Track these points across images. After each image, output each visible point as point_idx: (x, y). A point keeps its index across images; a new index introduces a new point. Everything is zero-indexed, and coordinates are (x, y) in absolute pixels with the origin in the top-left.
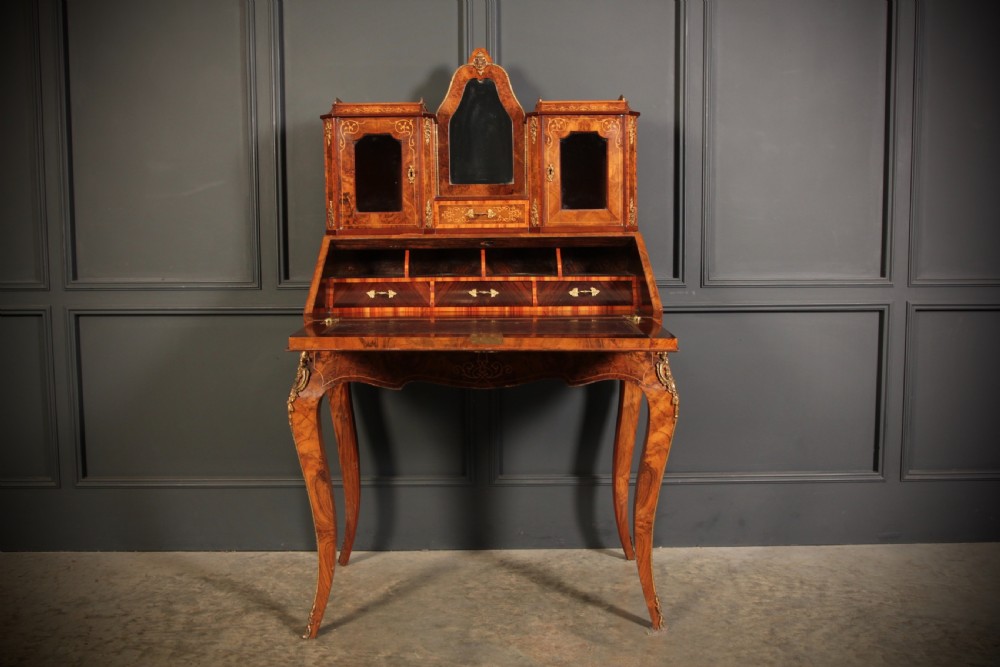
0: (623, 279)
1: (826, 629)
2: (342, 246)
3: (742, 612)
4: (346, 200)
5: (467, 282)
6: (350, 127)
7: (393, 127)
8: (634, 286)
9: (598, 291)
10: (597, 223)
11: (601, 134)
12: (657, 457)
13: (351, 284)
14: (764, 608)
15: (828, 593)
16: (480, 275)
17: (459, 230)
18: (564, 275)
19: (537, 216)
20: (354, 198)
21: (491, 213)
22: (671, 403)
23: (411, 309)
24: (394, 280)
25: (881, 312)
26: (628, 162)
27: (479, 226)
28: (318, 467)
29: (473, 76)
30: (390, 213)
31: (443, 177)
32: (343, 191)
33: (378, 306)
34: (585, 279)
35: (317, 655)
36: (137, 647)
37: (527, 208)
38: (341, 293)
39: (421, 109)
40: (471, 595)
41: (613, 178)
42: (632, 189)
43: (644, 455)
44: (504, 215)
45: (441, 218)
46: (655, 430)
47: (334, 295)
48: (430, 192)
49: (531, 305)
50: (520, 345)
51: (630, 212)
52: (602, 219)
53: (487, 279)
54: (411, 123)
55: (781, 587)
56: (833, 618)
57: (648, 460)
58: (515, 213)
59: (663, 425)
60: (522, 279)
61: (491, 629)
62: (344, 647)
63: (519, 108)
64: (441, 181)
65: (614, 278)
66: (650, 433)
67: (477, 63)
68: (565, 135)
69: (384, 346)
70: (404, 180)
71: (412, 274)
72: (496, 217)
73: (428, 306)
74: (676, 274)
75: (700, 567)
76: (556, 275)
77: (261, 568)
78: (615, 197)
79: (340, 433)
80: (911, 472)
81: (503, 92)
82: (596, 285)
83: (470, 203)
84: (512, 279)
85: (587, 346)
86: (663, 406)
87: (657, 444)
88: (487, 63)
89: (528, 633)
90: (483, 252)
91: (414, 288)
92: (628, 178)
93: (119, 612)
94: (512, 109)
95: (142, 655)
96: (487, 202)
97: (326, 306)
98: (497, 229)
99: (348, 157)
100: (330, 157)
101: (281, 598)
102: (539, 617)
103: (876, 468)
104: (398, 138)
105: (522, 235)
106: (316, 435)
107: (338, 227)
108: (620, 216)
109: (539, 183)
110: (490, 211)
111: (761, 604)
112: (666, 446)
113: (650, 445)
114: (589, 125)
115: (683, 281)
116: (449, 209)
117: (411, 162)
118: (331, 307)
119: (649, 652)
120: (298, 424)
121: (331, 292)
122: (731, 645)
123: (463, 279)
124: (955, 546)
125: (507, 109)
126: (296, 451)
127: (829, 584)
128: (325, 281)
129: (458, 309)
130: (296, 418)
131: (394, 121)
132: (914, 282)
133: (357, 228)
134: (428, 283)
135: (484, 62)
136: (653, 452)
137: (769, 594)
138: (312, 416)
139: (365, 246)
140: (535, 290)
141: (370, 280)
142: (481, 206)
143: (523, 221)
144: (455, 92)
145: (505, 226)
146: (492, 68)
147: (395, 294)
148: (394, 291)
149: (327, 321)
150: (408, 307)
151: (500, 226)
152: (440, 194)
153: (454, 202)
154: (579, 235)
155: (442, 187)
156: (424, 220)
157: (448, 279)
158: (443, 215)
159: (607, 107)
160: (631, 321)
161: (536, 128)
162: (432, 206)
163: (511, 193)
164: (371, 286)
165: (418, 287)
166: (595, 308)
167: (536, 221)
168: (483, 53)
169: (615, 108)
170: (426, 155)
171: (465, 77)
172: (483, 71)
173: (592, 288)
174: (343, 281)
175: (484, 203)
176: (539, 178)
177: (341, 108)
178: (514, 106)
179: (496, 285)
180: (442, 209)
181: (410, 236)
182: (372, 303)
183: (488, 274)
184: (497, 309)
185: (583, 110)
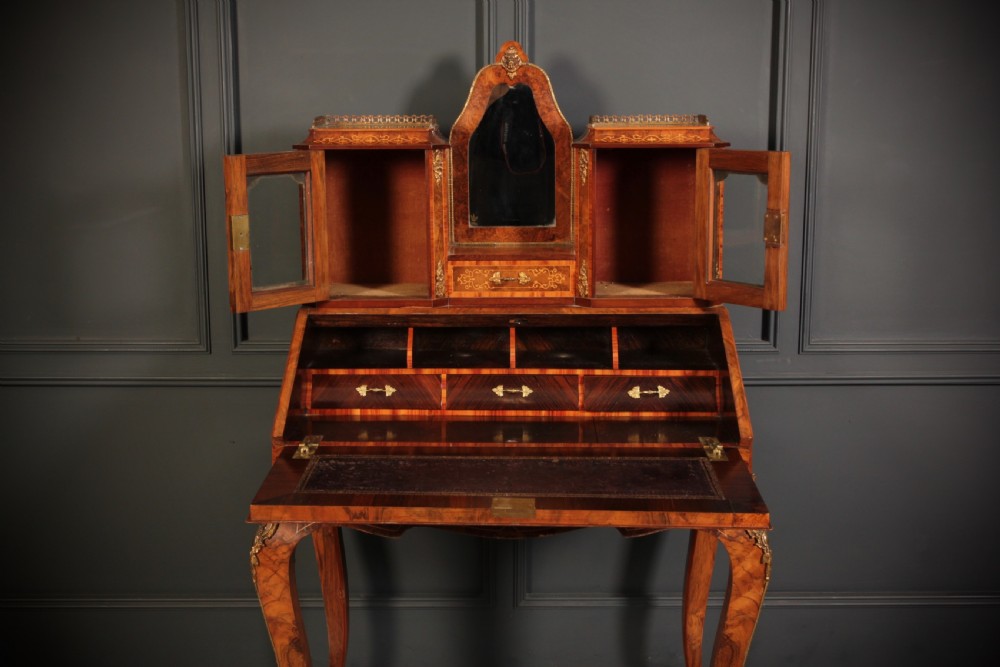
0: (701, 373)
2: (324, 323)
5: (490, 376)
8: (717, 382)
9: (667, 391)
12: (741, 628)
13: (336, 376)
16: (507, 365)
17: (480, 302)
18: (622, 366)
19: (586, 283)
21: (523, 277)
22: (761, 562)
23: (416, 412)
24: (393, 372)
27: (507, 294)
28: (292, 634)
29: (502, 80)
31: (460, 218)
33: (371, 408)
34: (650, 373)
37: (572, 270)
38: (321, 390)
39: (431, 138)
43: (722, 625)
44: (542, 279)
45: (456, 284)
46: (739, 595)
47: (313, 390)
48: (442, 249)
49: (575, 408)
50: (558, 520)
53: (518, 372)
57: (728, 631)
58: (562, 279)
59: (750, 588)
60: (565, 372)
63: (564, 124)
64: (456, 223)
65: (688, 372)
66: (732, 598)
67: (507, 63)
69: (377, 518)
71: (417, 364)
72: (531, 283)
73: (438, 408)
76: (610, 366)
79: (322, 552)
81: (542, 103)
82: (665, 382)
83: (496, 263)
84: (551, 372)
85: (648, 522)
86: (750, 564)
87: (740, 612)
88: (521, 63)
90: (513, 331)
91: (421, 384)
94: (554, 126)
96: (518, 262)
97: (302, 407)
98: (533, 299)
105: (565, 311)
106: (288, 595)
109: (590, 240)
110: (522, 275)
112: (752, 615)
113: (731, 613)
115: (775, 344)
116: (467, 271)
118: (309, 407)
120: (264, 581)
121: (309, 386)
123: (485, 371)
125: (547, 125)
126: (262, 614)
128: (300, 371)
129: (479, 413)
130: (262, 573)
134: (439, 376)
135: (516, 61)
136: (736, 621)
138: (283, 572)
139: (354, 323)
140: (580, 388)
141: (361, 372)
142: (511, 268)
143: (566, 288)
144: (476, 102)
145: (543, 295)
146: (527, 69)
147: (394, 390)
148: (393, 386)
149: (302, 450)
150: (412, 409)
151: (535, 296)
152: (456, 240)
153: (474, 262)
154: (643, 311)
155: (458, 230)
156: (434, 289)
157: (465, 371)
158: (459, 279)
159: (686, 134)
160: (709, 455)
161: (587, 165)
162: (444, 268)
163: (552, 240)
164: (362, 380)
165: (424, 382)
166: (663, 414)
167: (584, 288)
168: (515, 48)
169: (695, 138)
170: (436, 199)
171: (490, 82)
172: (515, 74)
173: (660, 387)
174: (325, 372)
175: (515, 264)
176: (589, 231)
177: (321, 136)
178: (558, 121)
179: (530, 381)
180: (458, 271)
181: (415, 310)
182: (363, 403)
183: (518, 366)
184: (530, 413)
185: (652, 140)
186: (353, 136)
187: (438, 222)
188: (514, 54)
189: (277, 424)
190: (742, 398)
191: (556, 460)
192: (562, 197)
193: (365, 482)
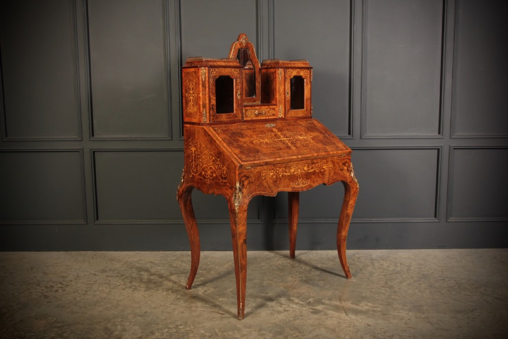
1: (408, 282)
3: (374, 275)
4: (213, 108)
6: (214, 72)
7: (231, 72)
12: (351, 210)
14: (383, 274)
15: (411, 268)
20: (216, 107)
25: (438, 149)
30: (230, 114)
32: (212, 104)
35: (203, 291)
36: (130, 287)
40: (263, 269)
54: (238, 71)
55: (392, 266)
56: (412, 278)
61: (272, 281)
62: (213, 287)
70: (235, 98)
75: (359, 258)
77: (174, 258)
80: (451, 218)
89: (287, 283)
93: (119, 275)
95: (134, 290)
99: (213, 87)
101: (185, 270)
102: (292, 277)
103: (435, 217)
104: (232, 77)
107: (210, 122)
111: (383, 272)
115: (352, 136)
117: (238, 89)
119: (336, 290)
122: (369, 287)
124: (469, 250)
127: (412, 265)
131: (231, 70)
132: (453, 137)
137: (386, 268)
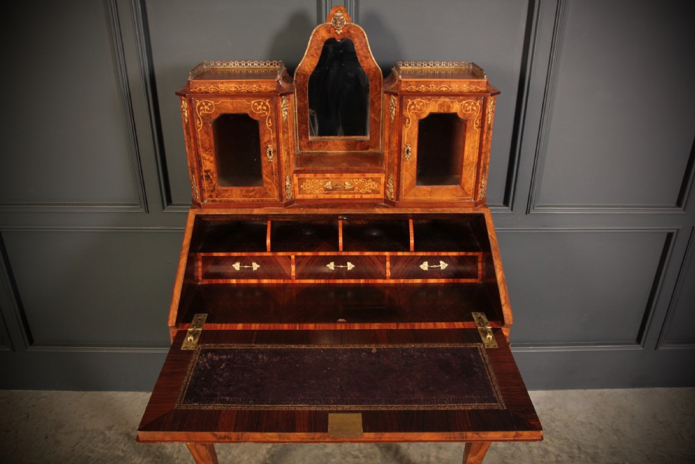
2: (208, 219)
4: (208, 177)
5: (325, 256)
6: (206, 107)
7: (249, 107)
8: (480, 259)
9: (446, 265)
10: (449, 198)
11: (461, 116)
13: (218, 257)
16: (337, 249)
17: (317, 203)
18: (417, 249)
19: (392, 190)
20: (215, 175)
21: (348, 185)
23: (274, 281)
24: (257, 254)
25: (670, 235)
26: (484, 142)
27: (337, 196)
30: (251, 188)
31: (303, 134)
32: (204, 168)
33: (243, 278)
34: (436, 254)
37: (383, 180)
38: (209, 265)
39: (279, 87)
41: (468, 159)
42: (485, 167)
44: (361, 186)
45: (300, 189)
47: (203, 266)
48: (289, 167)
49: (385, 278)
51: (481, 187)
52: (453, 195)
53: (344, 254)
54: (267, 104)
58: (372, 185)
60: (377, 253)
63: (377, 69)
64: (300, 137)
65: (462, 254)
67: (336, 23)
68: (424, 116)
69: (238, 439)
70: (264, 159)
71: (274, 249)
72: (353, 189)
73: (289, 278)
74: (506, 203)
76: (408, 250)
78: (468, 175)
81: (361, 52)
82: (445, 259)
83: (328, 175)
84: (367, 254)
85: (450, 438)
88: (345, 23)
91: (277, 262)
92: (483, 157)
94: (369, 70)
96: (344, 175)
97: (196, 278)
98: (355, 199)
99: (205, 136)
100: (188, 133)
104: (256, 118)
105: (378, 211)
107: (202, 201)
108: (471, 193)
109: (396, 161)
110: (346, 183)
114: (449, 107)
115: (512, 209)
116: (307, 181)
117: (269, 141)
118: (200, 279)
121: (200, 264)
123: (322, 254)
125: (364, 69)
129: (318, 281)
131: (250, 101)
133: (221, 201)
134: (290, 257)
135: (342, 22)
139: (229, 219)
140: (388, 264)
141: (235, 254)
142: (339, 178)
143: (378, 192)
144: (312, 51)
145: (361, 197)
146: (350, 27)
147: (258, 266)
148: (258, 263)
149: (189, 339)
150: (272, 279)
151: (356, 197)
152: (300, 149)
153: (313, 175)
154: (432, 211)
155: (302, 143)
156: (284, 195)
157: (307, 254)
158: (302, 186)
159: (469, 85)
160: (483, 339)
161: (396, 107)
162: (291, 180)
163: (367, 149)
164: (235, 260)
165: (279, 260)
166: (443, 281)
167: (391, 194)
168: (341, 11)
169: (476, 89)
170: (284, 133)
171: (323, 37)
172: (341, 31)
173: (441, 262)
174: (210, 254)
175: (341, 176)
176: (396, 155)
177: (196, 85)
178: (373, 66)
179: (353, 260)
180: (301, 181)
181: (271, 210)
182: (237, 275)
183: (345, 249)
184: (352, 281)
185: (444, 89)
186: (220, 85)
187: (286, 148)
188: (340, 16)
189: (171, 315)
190: (505, 287)
191: (374, 348)
192: (375, 120)
193: (231, 389)
